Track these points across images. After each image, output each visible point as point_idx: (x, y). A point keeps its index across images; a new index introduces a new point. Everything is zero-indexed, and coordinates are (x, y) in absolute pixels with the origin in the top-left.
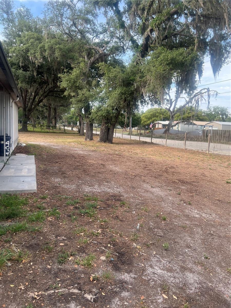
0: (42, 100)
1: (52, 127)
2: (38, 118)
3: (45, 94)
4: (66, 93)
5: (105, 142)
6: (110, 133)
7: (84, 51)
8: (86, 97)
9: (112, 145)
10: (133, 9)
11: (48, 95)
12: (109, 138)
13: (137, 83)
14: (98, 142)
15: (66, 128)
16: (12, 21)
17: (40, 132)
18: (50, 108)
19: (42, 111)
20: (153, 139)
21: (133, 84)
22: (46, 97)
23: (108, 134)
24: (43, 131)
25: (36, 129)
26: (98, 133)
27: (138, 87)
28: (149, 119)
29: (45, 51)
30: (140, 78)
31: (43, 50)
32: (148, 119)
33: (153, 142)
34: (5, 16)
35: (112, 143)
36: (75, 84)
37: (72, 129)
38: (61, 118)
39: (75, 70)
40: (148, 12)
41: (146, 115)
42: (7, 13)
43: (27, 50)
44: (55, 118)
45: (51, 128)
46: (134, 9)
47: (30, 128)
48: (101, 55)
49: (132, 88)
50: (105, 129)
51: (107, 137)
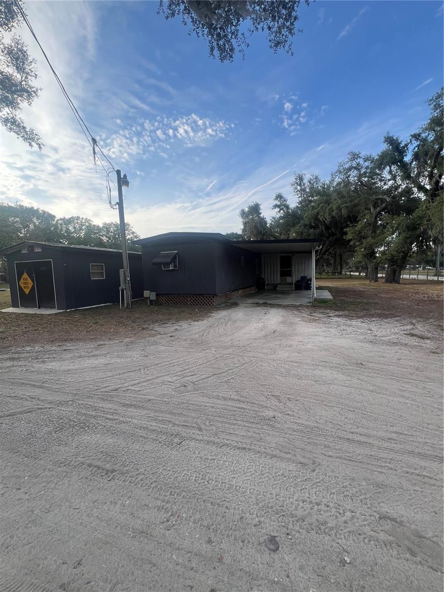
0: (329, 249)
1: (338, 273)
2: (323, 265)
4: (351, 243)
5: (390, 283)
6: (397, 274)
7: (370, 203)
8: (370, 245)
9: (398, 285)
12: (395, 279)
13: (424, 227)
14: (384, 283)
15: (351, 273)
16: (304, 190)
18: (335, 255)
19: (328, 259)
21: (419, 228)
22: (331, 247)
23: (394, 275)
24: (329, 277)
25: (322, 277)
26: (384, 275)
27: (425, 230)
29: (333, 211)
30: (427, 221)
34: (299, 188)
35: (399, 283)
36: (360, 235)
37: (360, 274)
38: (347, 264)
42: (300, 185)
43: (318, 213)
44: (341, 265)
45: (336, 274)
48: (388, 203)
49: (418, 232)
50: (391, 271)
51: (393, 278)
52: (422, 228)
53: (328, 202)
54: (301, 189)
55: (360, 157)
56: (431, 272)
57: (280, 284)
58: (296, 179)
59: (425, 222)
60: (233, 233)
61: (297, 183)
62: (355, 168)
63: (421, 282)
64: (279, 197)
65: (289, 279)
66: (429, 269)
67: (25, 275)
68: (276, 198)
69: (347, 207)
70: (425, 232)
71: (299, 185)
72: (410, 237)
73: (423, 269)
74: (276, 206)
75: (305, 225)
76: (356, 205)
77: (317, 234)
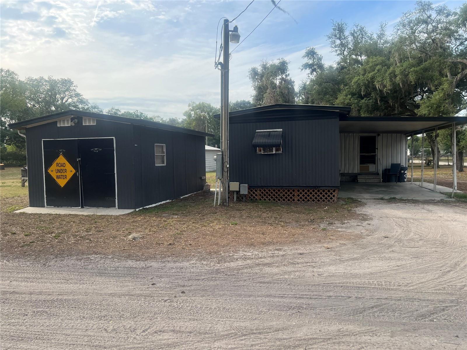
7: (446, 68)
16: (345, 45)
31: (393, 76)
43: (373, 79)
53: (386, 65)
54: (341, 44)
55: (432, 9)
57: (359, 174)
58: (334, 30)
60: (244, 101)
61: (336, 36)
64: (311, 53)
65: (372, 168)
67: (61, 159)
68: (308, 55)
69: (416, 72)
71: (338, 38)
74: (306, 66)
75: (353, 94)
76: (426, 70)
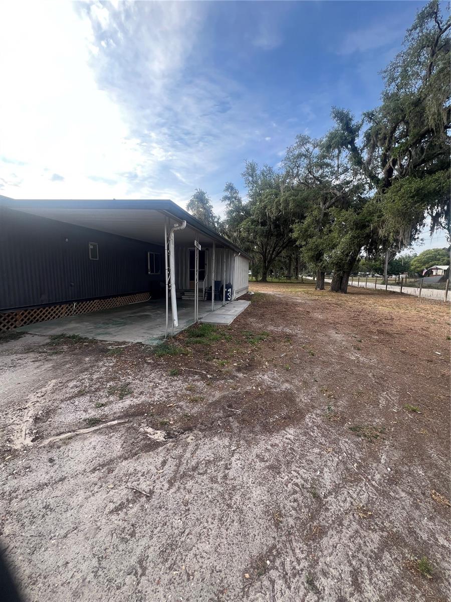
2: (282, 269)
3: (284, 245)
4: (297, 243)
5: (337, 292)
6: (344, 281)
7: (319, 197)
9: (346, 295)
10: (372, 141)
11: (287, 245)
12: (342, 287)
13: (374, 224)
14: (329, 291)
16: (256, 182)
17: (278, 282)
18: (290, 258)
20: (403, 287)
21: (368, 226)
23: (341, 282)
24: (280, 281)
26: (330, 281)
27: (375, 229)
28: (424, 263)
29: (280, 204)
30: (378, 218)
31: (278, 204)
32: (422, 264)
33: (402, 291)
34: (251, 179)
35: (346, 293)
36: (306, 233)
39: (307, 218)
40: (389, 141)
41: (419, 258)
42: (252, 176)
43: (265, 207)
44: (297, 268)
46: (374, 140)
47: (269, 279)
48: (338, 198)
49: (367, 231)
50: (338, 277)
51: (340, 286)
52: (372, 225)
54: (252, 181)
55: (309, 142)
56: (379, 280)
57: (188, 291)
58: (248, 168)
59: (376, 219)
61: (249, 174)
62: (305, 156)
63: (370, 292)
64: (230, 188)
66: (377, 277)
68: (227, 190)
69: (294, 200)
70: (375, 232)
72: (358, 237)
73: (373, 277)
75: (253, 221)
76: (305, 199)
77: (265, 232)
